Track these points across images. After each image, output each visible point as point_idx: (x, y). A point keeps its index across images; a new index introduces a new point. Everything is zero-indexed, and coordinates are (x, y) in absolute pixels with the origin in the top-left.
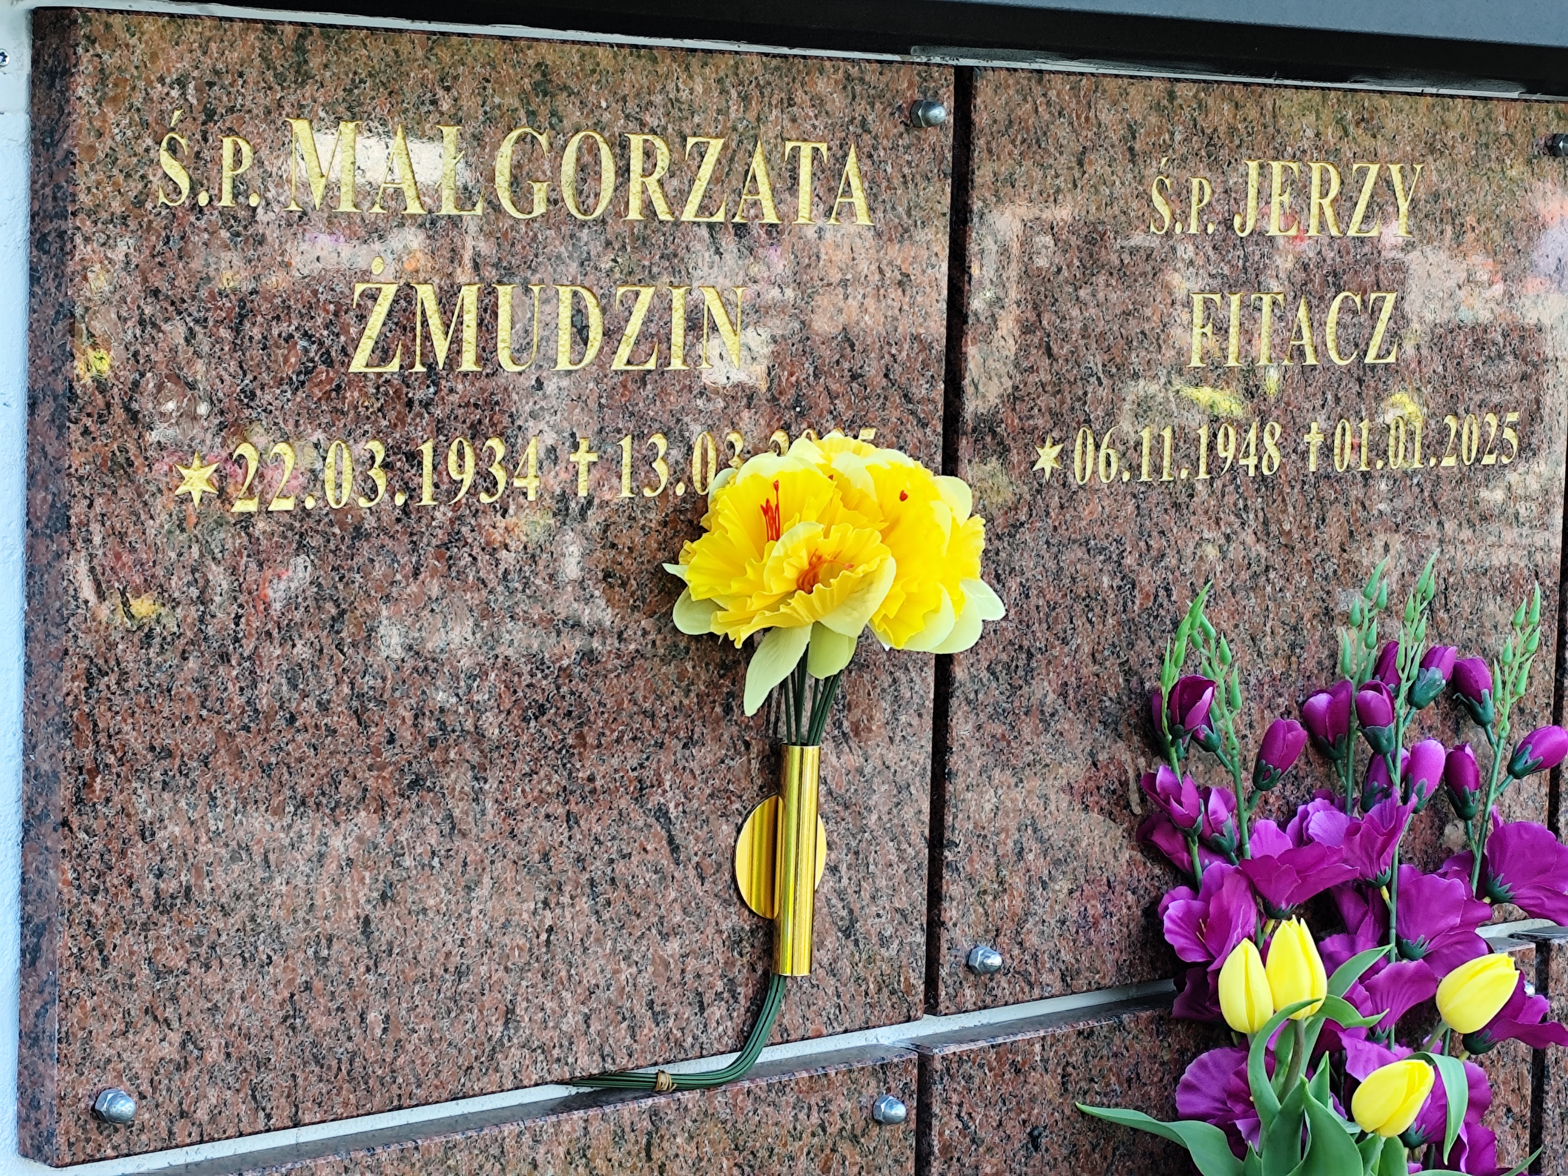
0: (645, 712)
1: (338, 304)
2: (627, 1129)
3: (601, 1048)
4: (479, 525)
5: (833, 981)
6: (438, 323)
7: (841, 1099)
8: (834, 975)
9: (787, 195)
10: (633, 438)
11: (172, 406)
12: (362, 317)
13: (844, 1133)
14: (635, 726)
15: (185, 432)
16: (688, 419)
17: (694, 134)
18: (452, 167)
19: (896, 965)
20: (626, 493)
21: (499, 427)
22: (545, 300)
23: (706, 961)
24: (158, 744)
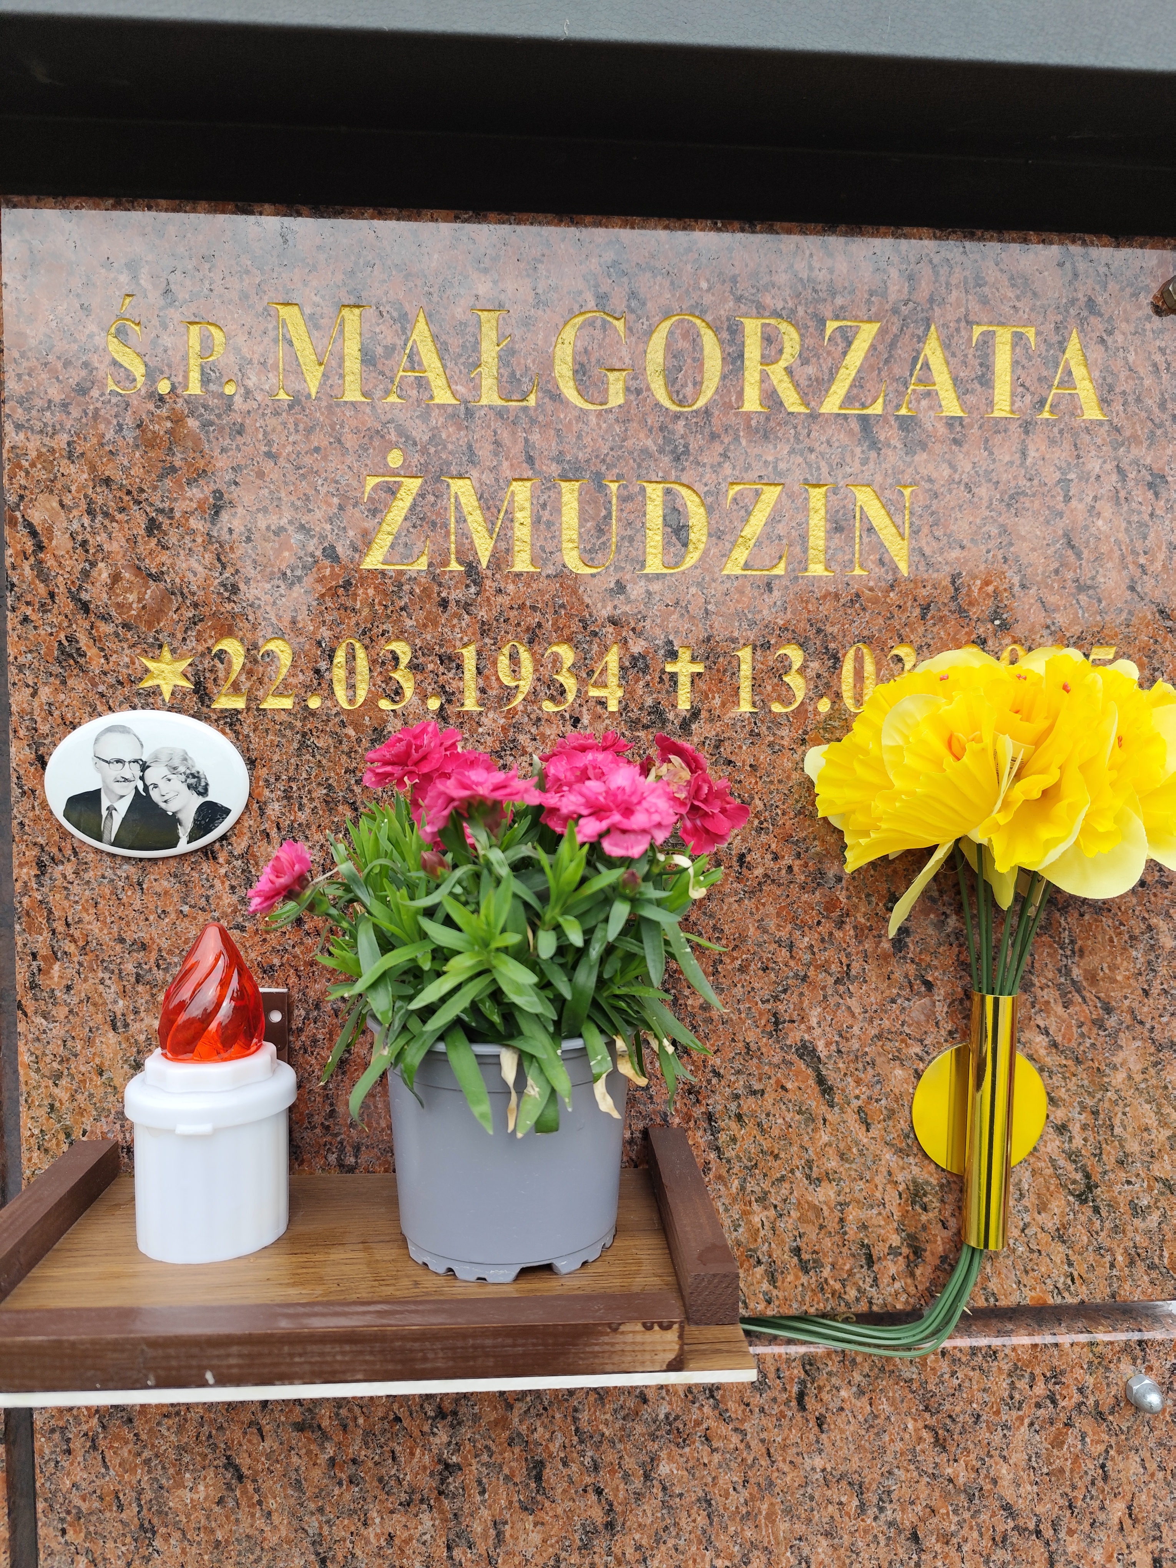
0: (779, 942)
1: (344, 497)
2: (772, 1375)
4: (543, 735)
5: (1061, 1248)
6: (480, 519)
7: (1079, 1373)
8: (1064, 1242)
9: (976, 385)
10: (754, 648)
11: (132, 597)
12: (376, 510)
13: (1083, 1408)
14: (765, 955)
15: (150, 625)
16: (835, 629)
17: (837, 318)
18: (494, 354)
19: (1156, 1239)
20: (745, 707)
21: (566, 632)
22: (625, 499)
23: (875, 1211)
24: (129, 937)
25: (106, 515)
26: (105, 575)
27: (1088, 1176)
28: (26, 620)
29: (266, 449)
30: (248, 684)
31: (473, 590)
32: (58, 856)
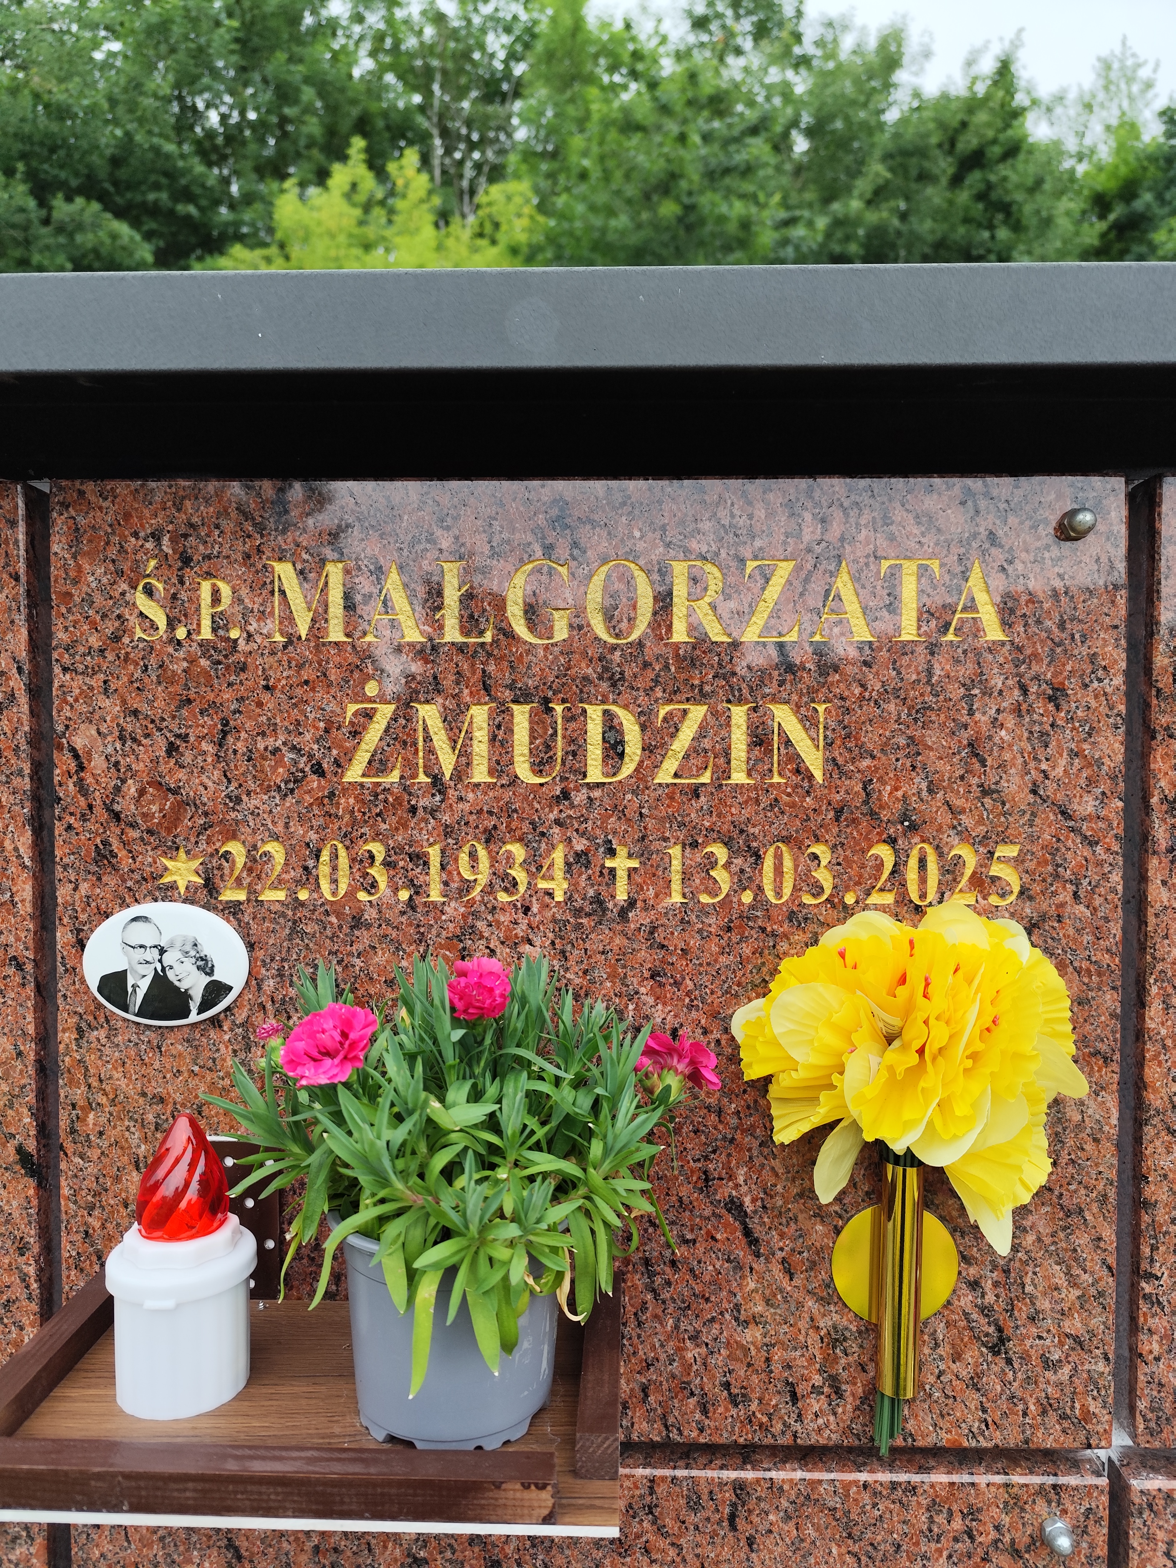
0: (708, 1108)
1: (329, 722)
2: (705, 1497)
3: (664, 1417)
4: (498, 922)
5: (977, 1395)
6: (445, 738)
7: (994, 1511)
8: (978, 1390)
9: (885, 613)
10: (684, 846)
11: (154, 808)
12: (356, 733)
13: (1000, 1545)
14: (696, 1119)
15: (169, 830)
16: (756, 830)
17: (755, 558)
18: (456, 598)
19: (1068, 1390)
20: (676, 898)
21: (518, 833)
22: (569, 718)
23: (798, 1353)
24: (149, 1091)
25: (134, 740)
26: (133, 790)
27: (1000, 1330)
28: (69, 827)
29: (263, 683)
30: (249, 880)
31: (438, 798)
32: (94, 1023)
